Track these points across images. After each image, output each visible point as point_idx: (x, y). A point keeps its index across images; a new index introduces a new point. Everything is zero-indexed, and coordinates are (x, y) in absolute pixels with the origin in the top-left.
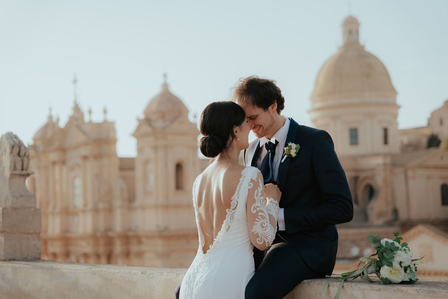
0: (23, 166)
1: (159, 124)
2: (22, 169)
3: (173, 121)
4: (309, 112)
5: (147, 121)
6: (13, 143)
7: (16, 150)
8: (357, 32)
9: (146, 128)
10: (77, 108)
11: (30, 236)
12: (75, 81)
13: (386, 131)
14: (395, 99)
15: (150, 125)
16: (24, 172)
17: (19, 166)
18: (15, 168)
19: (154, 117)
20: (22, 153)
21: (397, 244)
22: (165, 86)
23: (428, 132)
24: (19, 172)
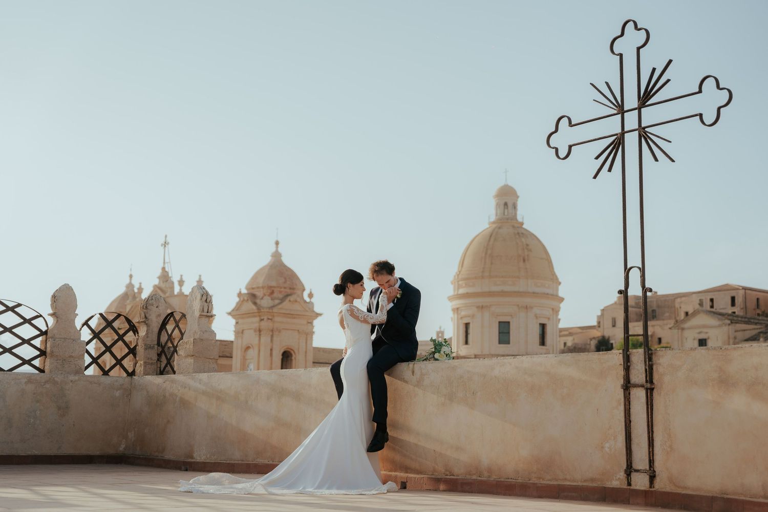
0: (208, 309)
1: (266, 302)
2: (208, 312)
3: (282, 300)
4: (451, 299)
5: (252, 297)
6: (202, 293)
7: (204, 298)
8: (515, 207)
9: (250, 306)
10: (165, 276)
11: (210, 360)
12: (165, 244)
13: (543, 326)
14: (557, 290)
15: (255, 303)
16: (209, 314)
17: (206, 310)
18: (203, 311)
19: (259, 294)
20: (208, 301)
21: (444, 344)
22: (277, 255)
23: (597, 334)
24: (205, 314)
